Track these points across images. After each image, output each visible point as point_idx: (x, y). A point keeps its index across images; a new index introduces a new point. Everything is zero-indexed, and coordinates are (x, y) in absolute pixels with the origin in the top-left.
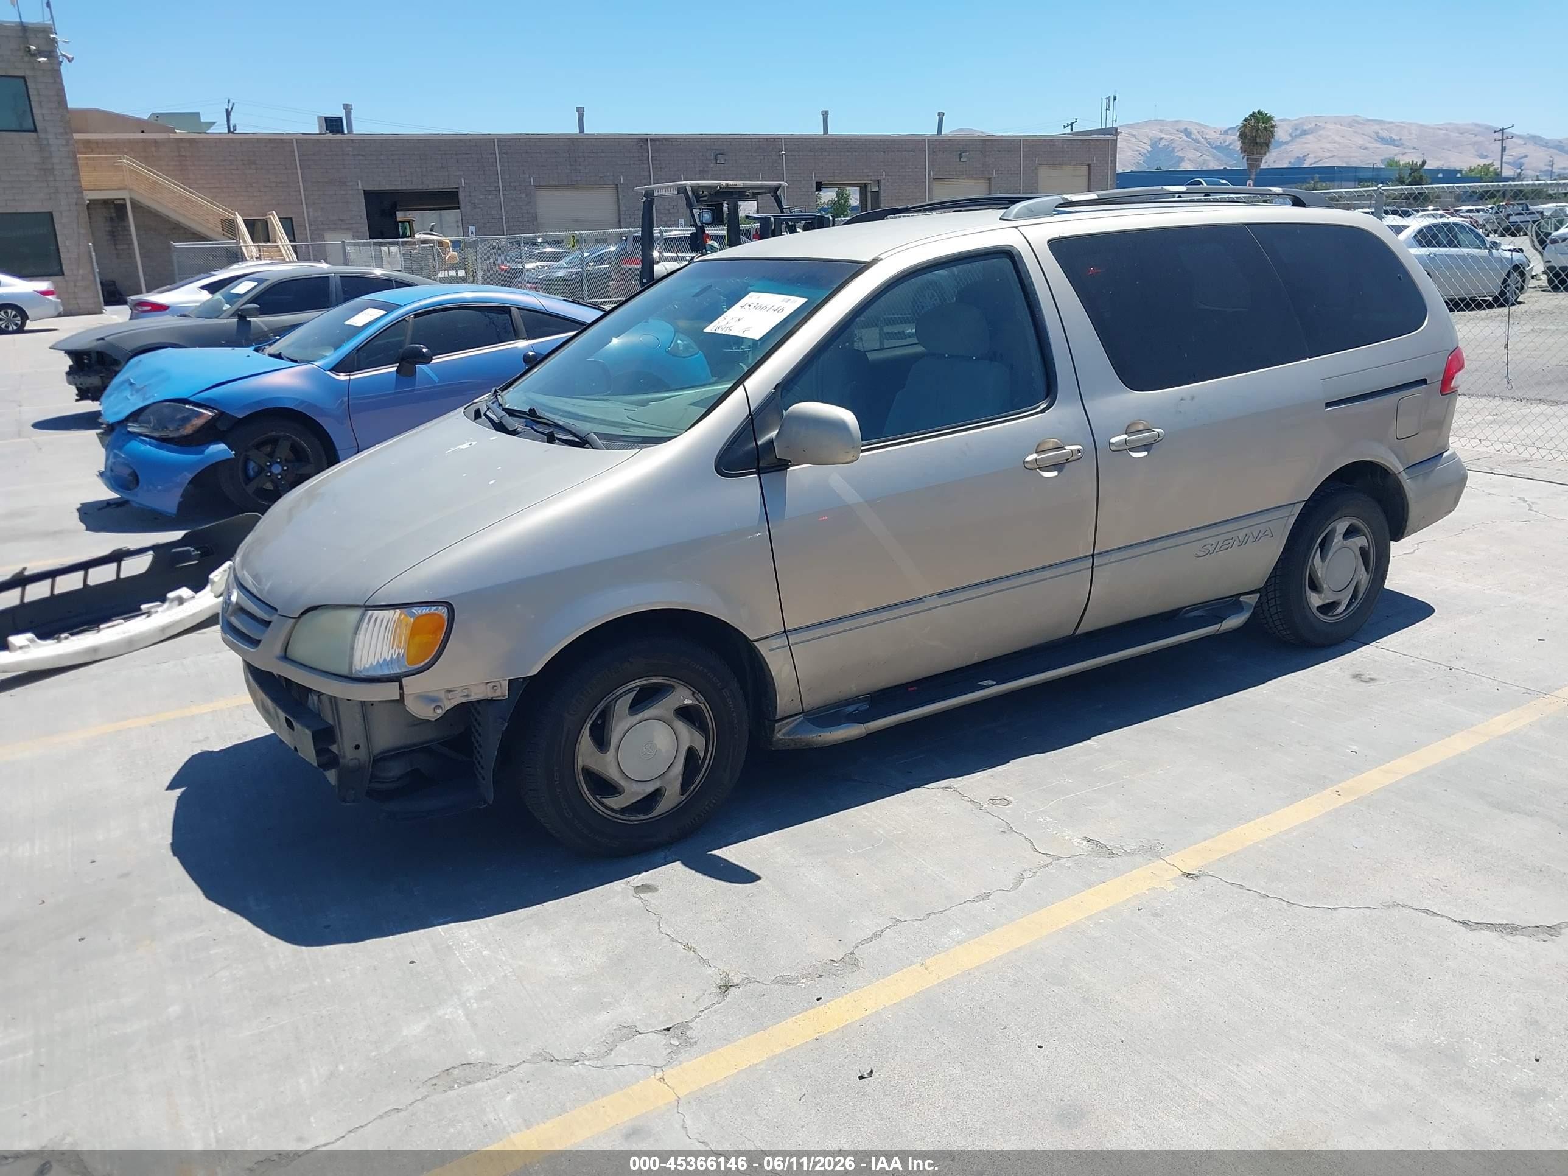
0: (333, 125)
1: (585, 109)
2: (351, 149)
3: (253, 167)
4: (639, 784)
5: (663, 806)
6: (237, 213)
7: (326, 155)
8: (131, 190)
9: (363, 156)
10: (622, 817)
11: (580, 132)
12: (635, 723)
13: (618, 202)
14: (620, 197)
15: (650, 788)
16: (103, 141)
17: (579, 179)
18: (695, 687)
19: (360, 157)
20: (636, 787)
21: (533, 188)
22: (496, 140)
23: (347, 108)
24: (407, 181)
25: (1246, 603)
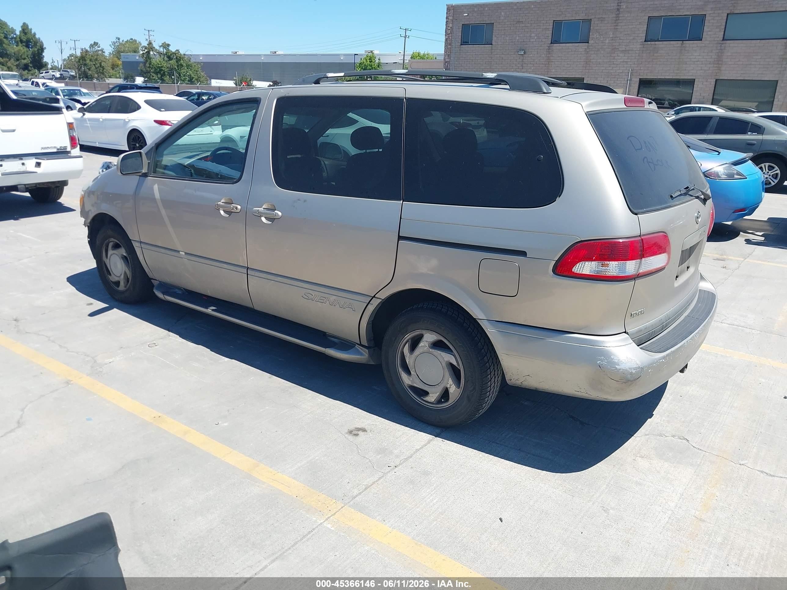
4: (115, 276)
10: (113, 284)
12: (113, 254)
15: (117, 279)
25: (358, 350)
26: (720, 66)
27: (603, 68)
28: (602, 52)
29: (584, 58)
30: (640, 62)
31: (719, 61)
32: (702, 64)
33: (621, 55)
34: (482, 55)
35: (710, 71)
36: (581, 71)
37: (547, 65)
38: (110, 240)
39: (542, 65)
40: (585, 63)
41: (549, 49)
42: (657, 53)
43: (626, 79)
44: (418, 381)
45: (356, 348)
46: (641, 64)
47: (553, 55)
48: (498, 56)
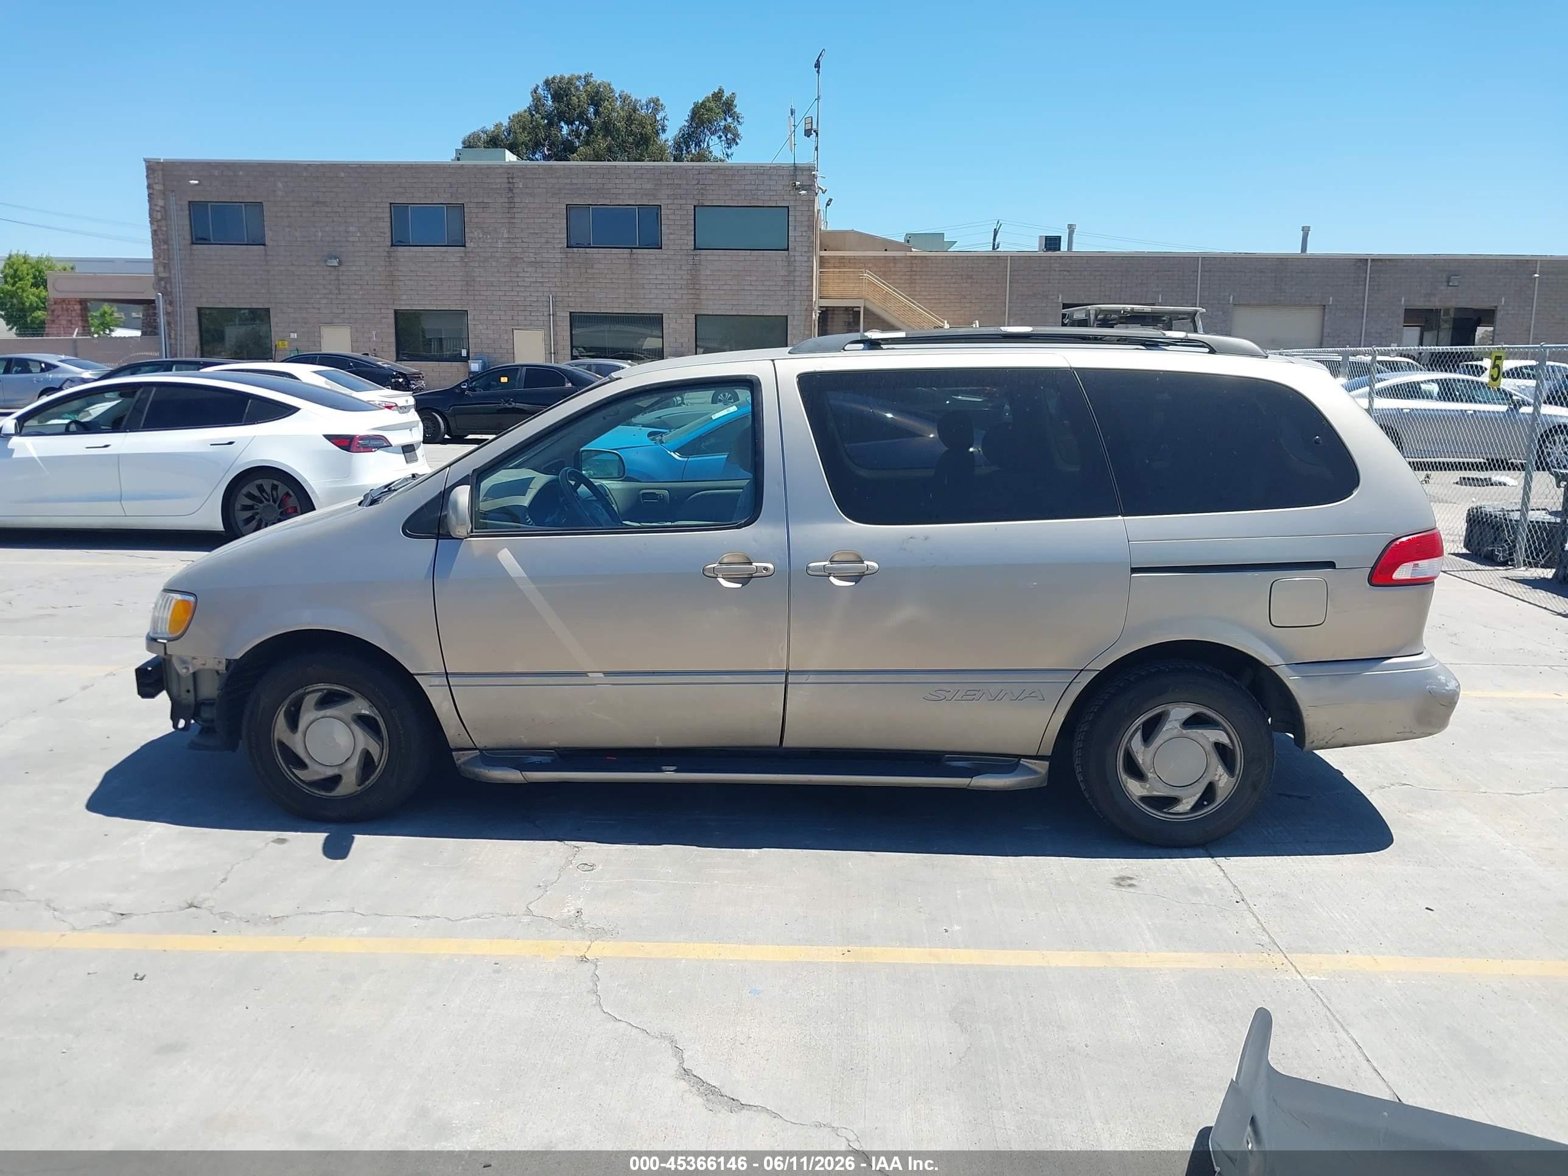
0: (1052, 243)
1: (1311, 229)
2: (1058, 265)
3: (969, 281)
4: (321, 766)
5: (341, 790)
6: (946, 322)
7: (1035, 271)
8: (865, 300)
9: (1068, 271)
10: (307, 788)
11: (1302, 252)
12: (319, 717)
13: (1323, 323)
14: (1326, 318)
15: (330, 772)
16: (855, 258)
17: (1282, 298)
18: (373, 704)
19: (1065, 273)
20: (317, 767)
21: (1232, 306)
22: (1200, 259)
23: (1071, 229)
24: (1105, 296)
25: (1027, 767)
26: (698, 292)
27: (500, 293)
28: (494, 264)
29: (461, 274)
30: (566, 284)
31: (694, 282)
32: (669, 288)
33: (530, 269)
34: (246, 265)
35: (685, 301)
36: (458, 297)
37: (389, 287)
38: (307, 691)
39: (380, 287)
40: (465, 283)
41: (390, 257)
42: (592, 268)
43: (546, 314)
44: (1160, 785)
45: (1023, 765)
46: (568, 286)
47: (400, 268)
48: (283, 268)
